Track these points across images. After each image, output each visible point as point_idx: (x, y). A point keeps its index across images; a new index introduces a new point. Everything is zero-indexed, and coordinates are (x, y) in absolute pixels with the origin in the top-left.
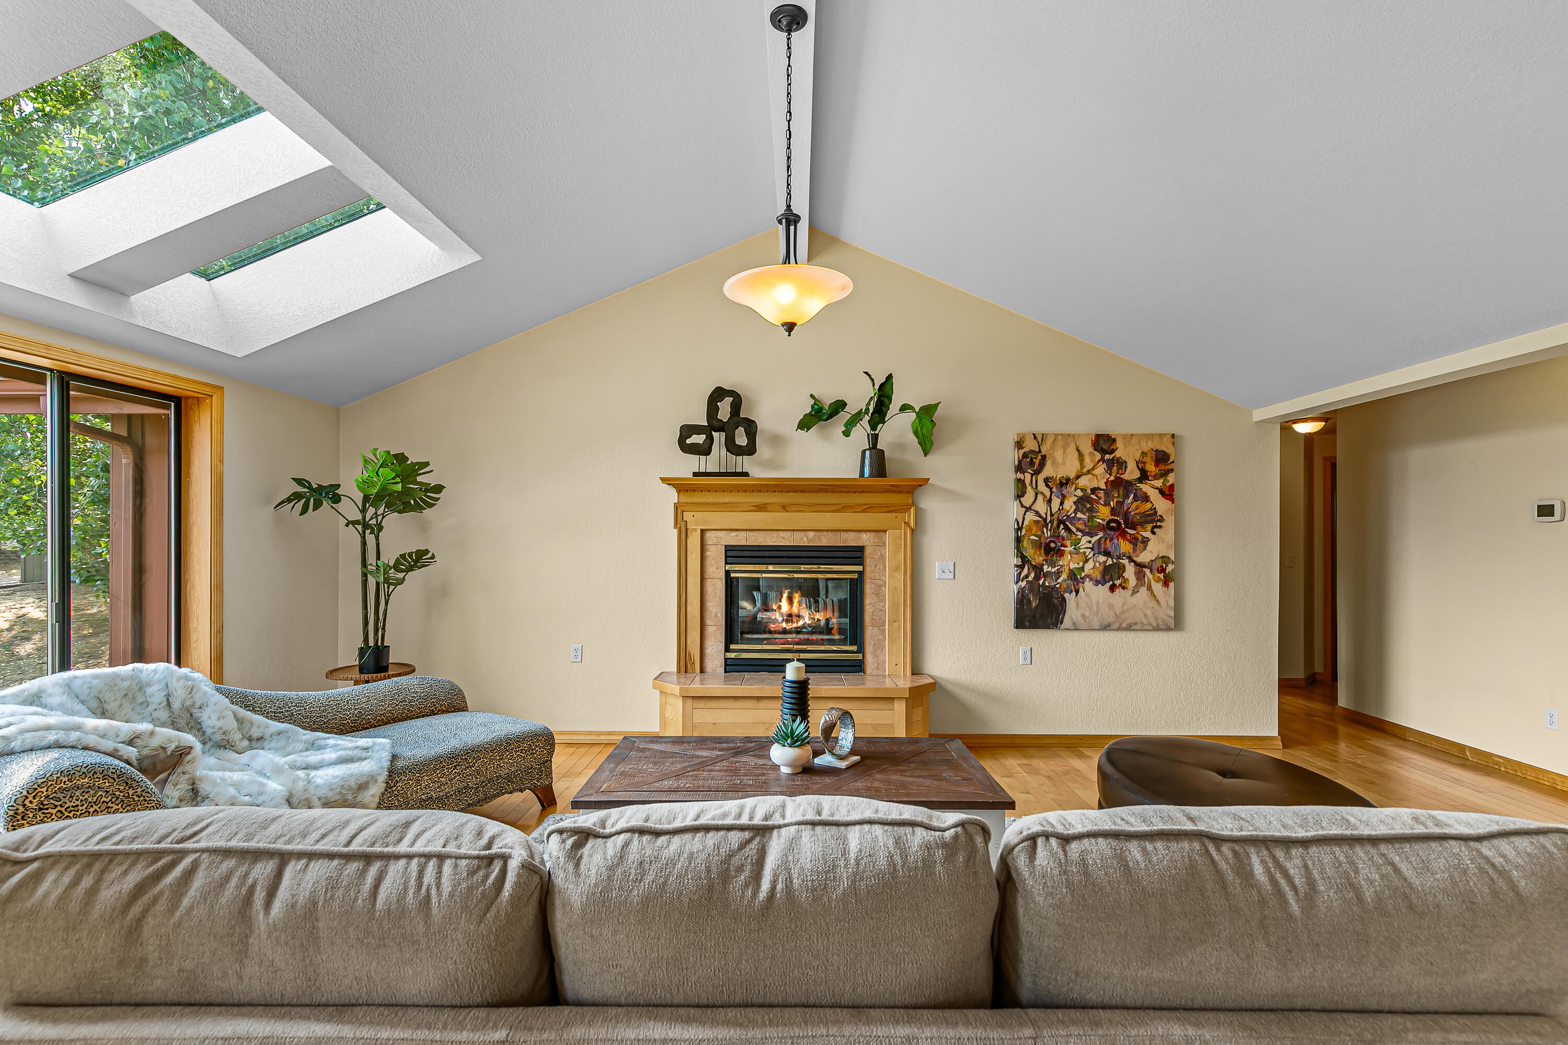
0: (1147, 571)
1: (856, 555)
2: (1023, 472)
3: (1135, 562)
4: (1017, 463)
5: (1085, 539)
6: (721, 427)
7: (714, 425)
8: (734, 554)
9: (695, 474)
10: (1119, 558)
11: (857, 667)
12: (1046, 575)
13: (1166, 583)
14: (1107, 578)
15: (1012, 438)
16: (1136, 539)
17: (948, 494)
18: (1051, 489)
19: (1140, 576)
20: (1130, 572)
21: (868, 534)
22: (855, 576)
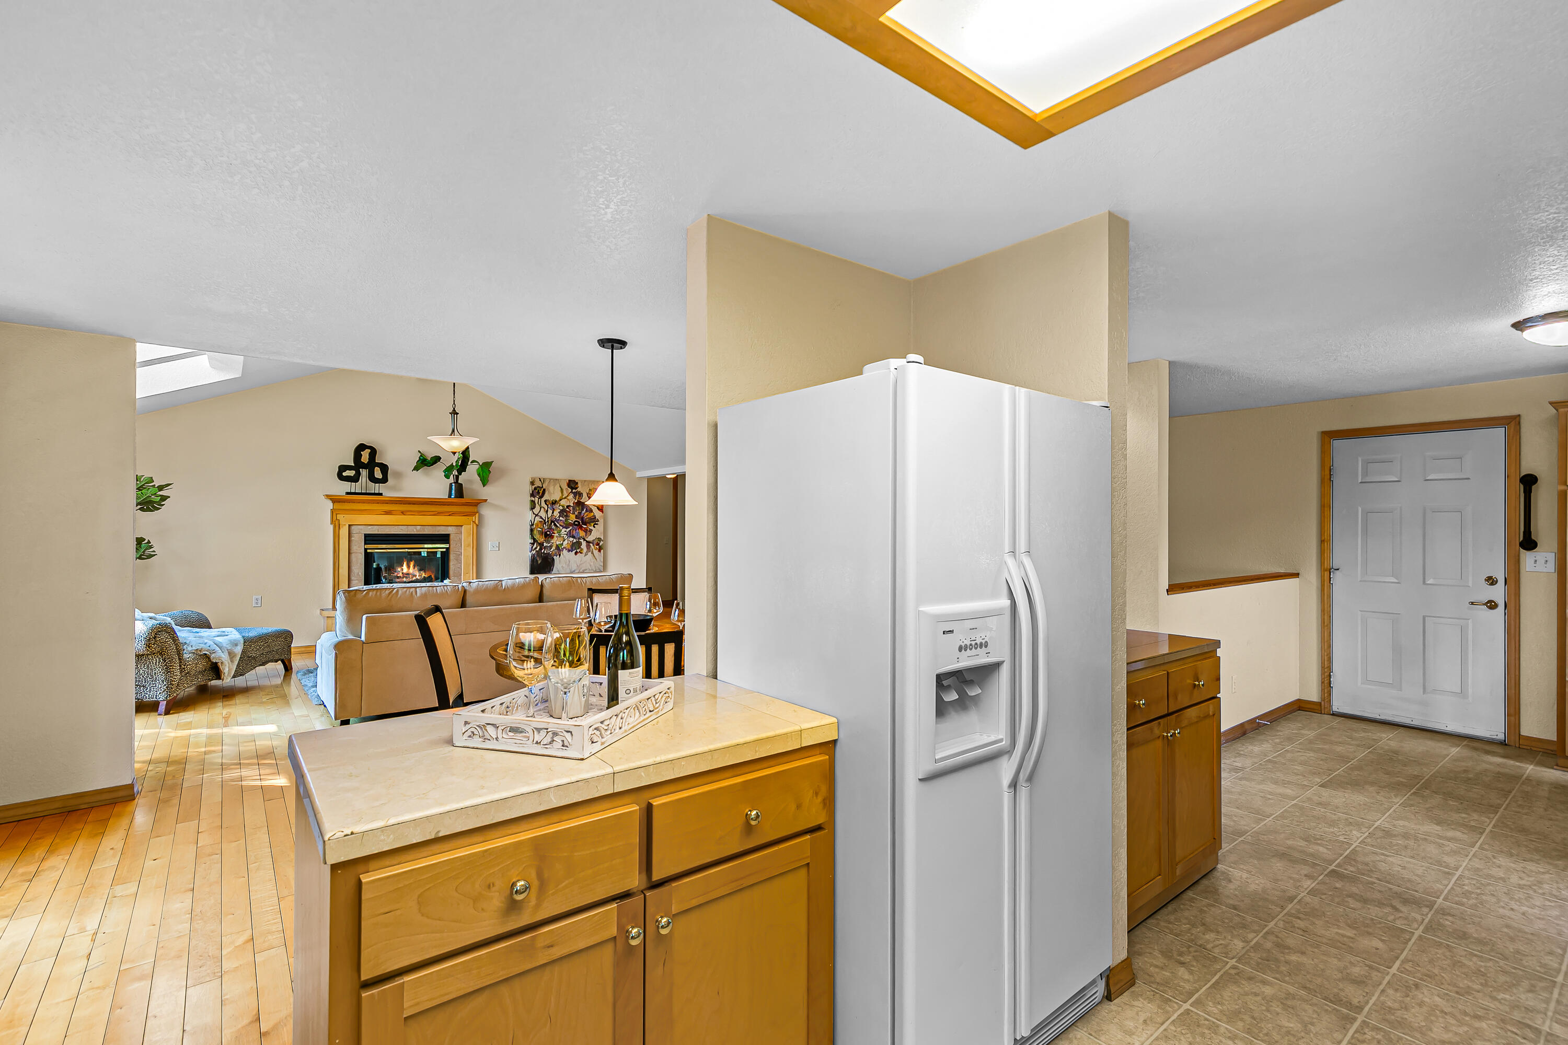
0: (591, 545)
1: (445, 538)
2: (534, 497)
3: (586, 541)
4: (531, 492)
5: (565, 529)
6: (364, 466)
7: (358, 464)
8: (370, 539)
9: (348, 493)
10: (579, 539)
12: (545, 548)
13: (600, 551)
14: (573, 548)
15: (529, 480)
16: (587, 530)
17: (496, 507)
18: (548, 505)
19: (588, 547)
20: (584, 544)
21: (453, 527)
22: (444, 550)
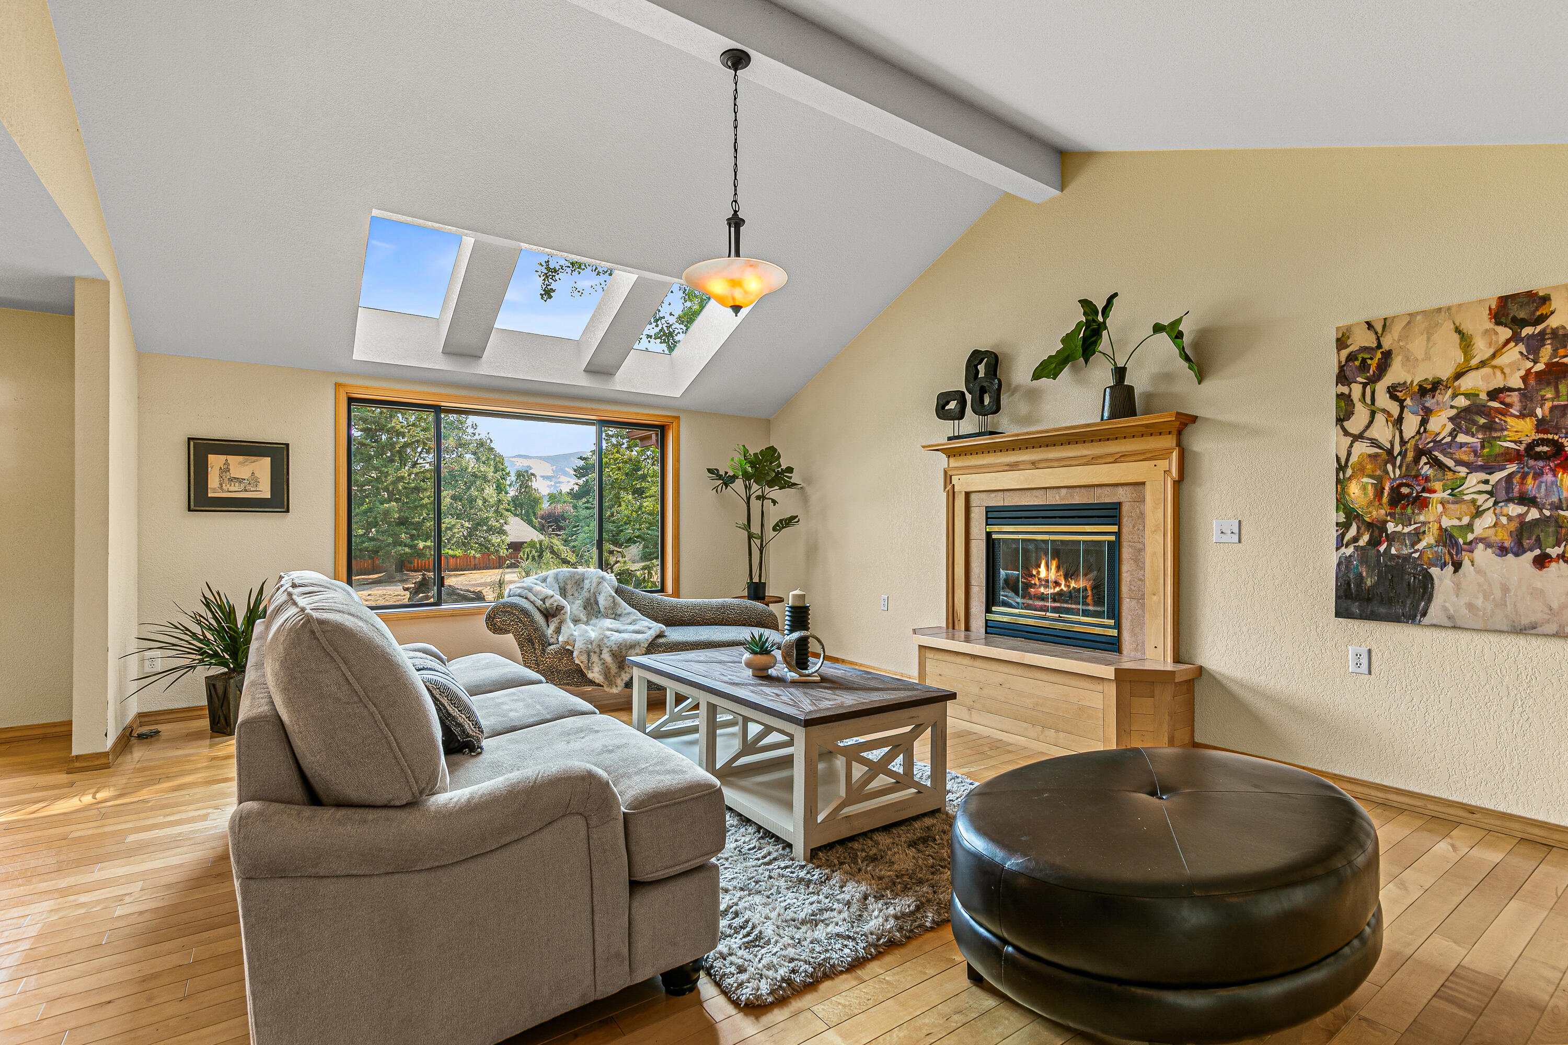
1: (1111, 512)
2: (1350, 383)
4: (1338, 371)
5: (1474, 479)
8: (994, 515)
9: (950, 439)
11: (1114, 645)
12: (1391, 539)
14: (1526, 543)
15: (1331, 334)
17: (1235, 429)
18: (1401, 402)
21: (1125, 488)
22: (1113, 538)
